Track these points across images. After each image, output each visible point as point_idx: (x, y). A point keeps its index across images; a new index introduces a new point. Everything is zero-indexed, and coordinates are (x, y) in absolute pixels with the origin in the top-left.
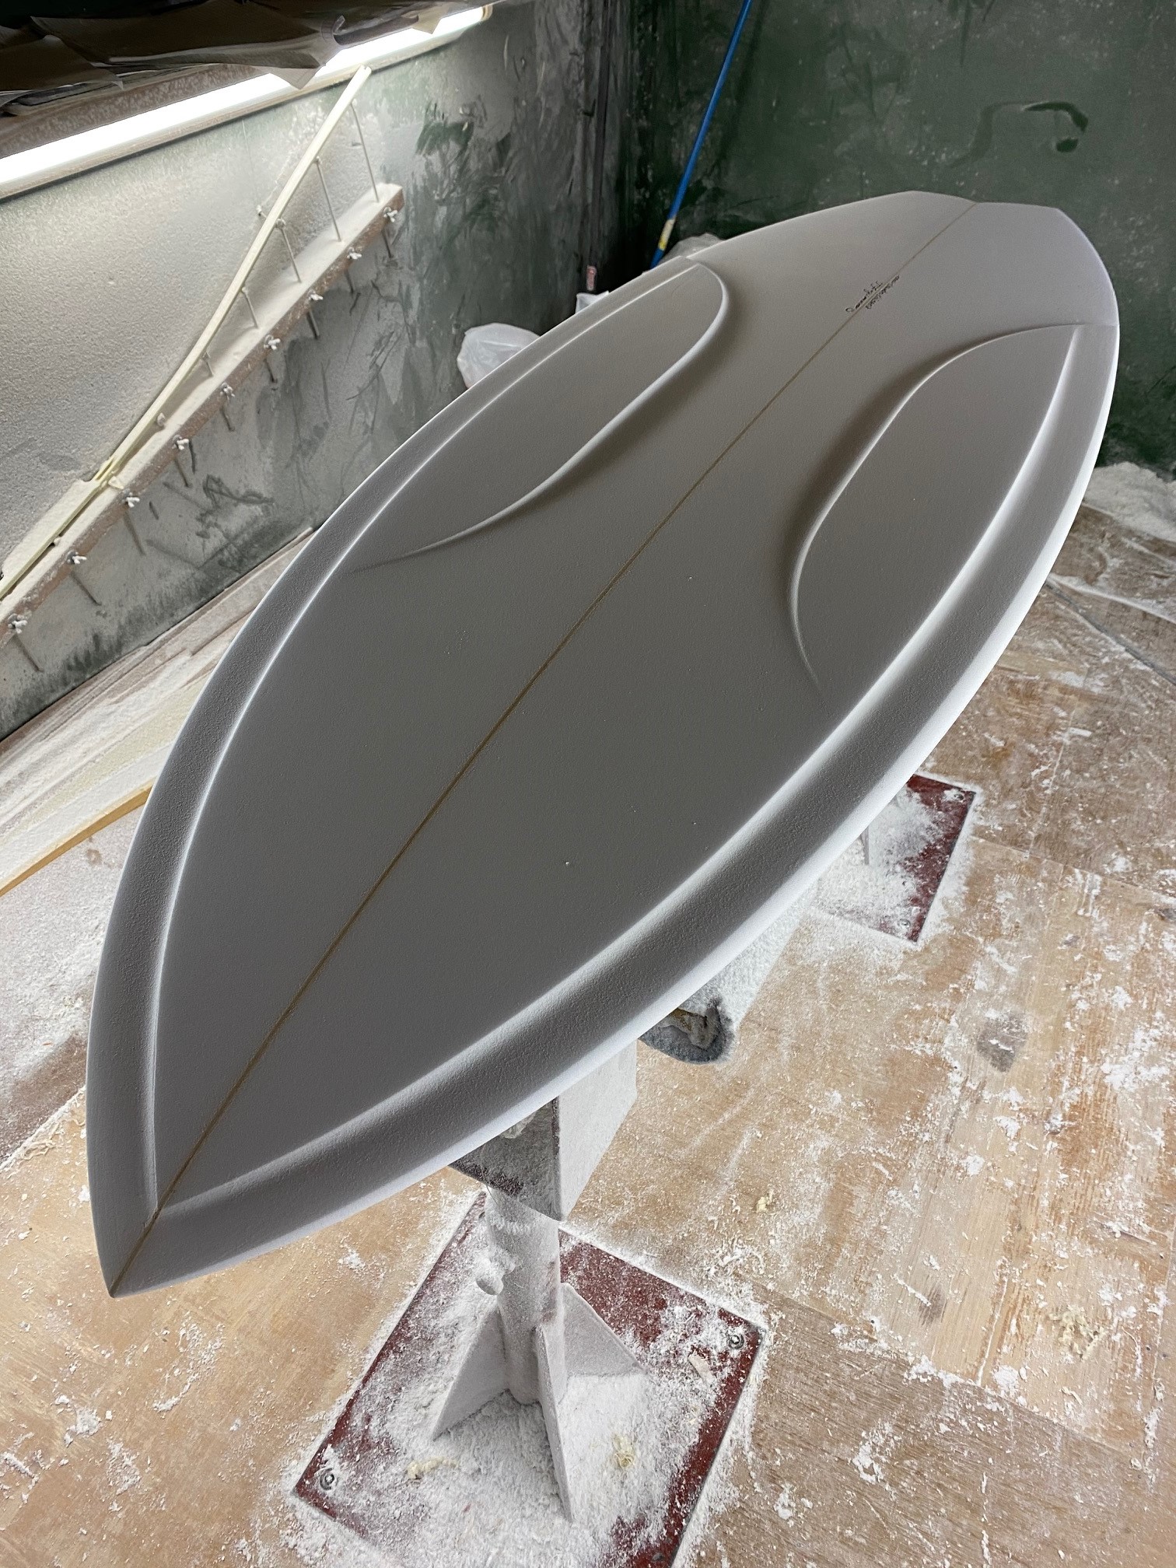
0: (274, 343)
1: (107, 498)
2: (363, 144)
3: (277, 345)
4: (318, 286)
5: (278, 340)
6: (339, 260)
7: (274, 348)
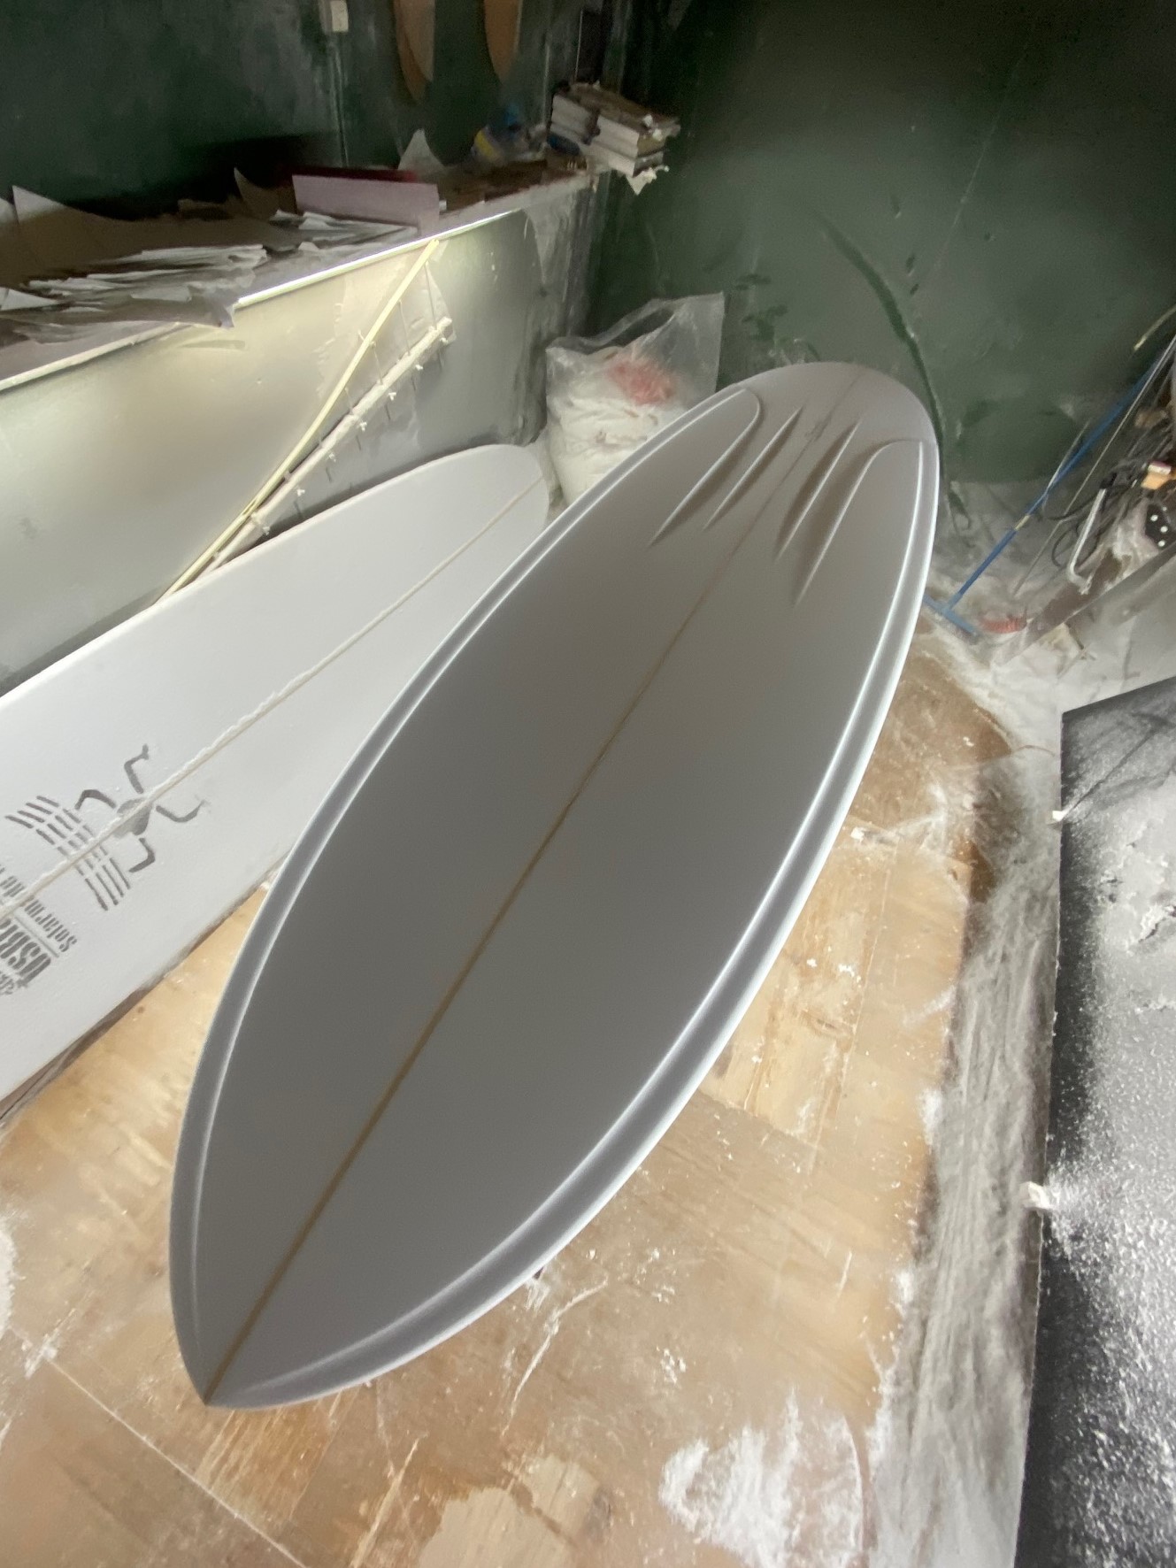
0: (363, 425)
1: (249, 528)
2: (429, 289)
3: (366, 427)
4: (393, 387)
5: (365, 423)
6: (409, 369)
7: (363, 429)
